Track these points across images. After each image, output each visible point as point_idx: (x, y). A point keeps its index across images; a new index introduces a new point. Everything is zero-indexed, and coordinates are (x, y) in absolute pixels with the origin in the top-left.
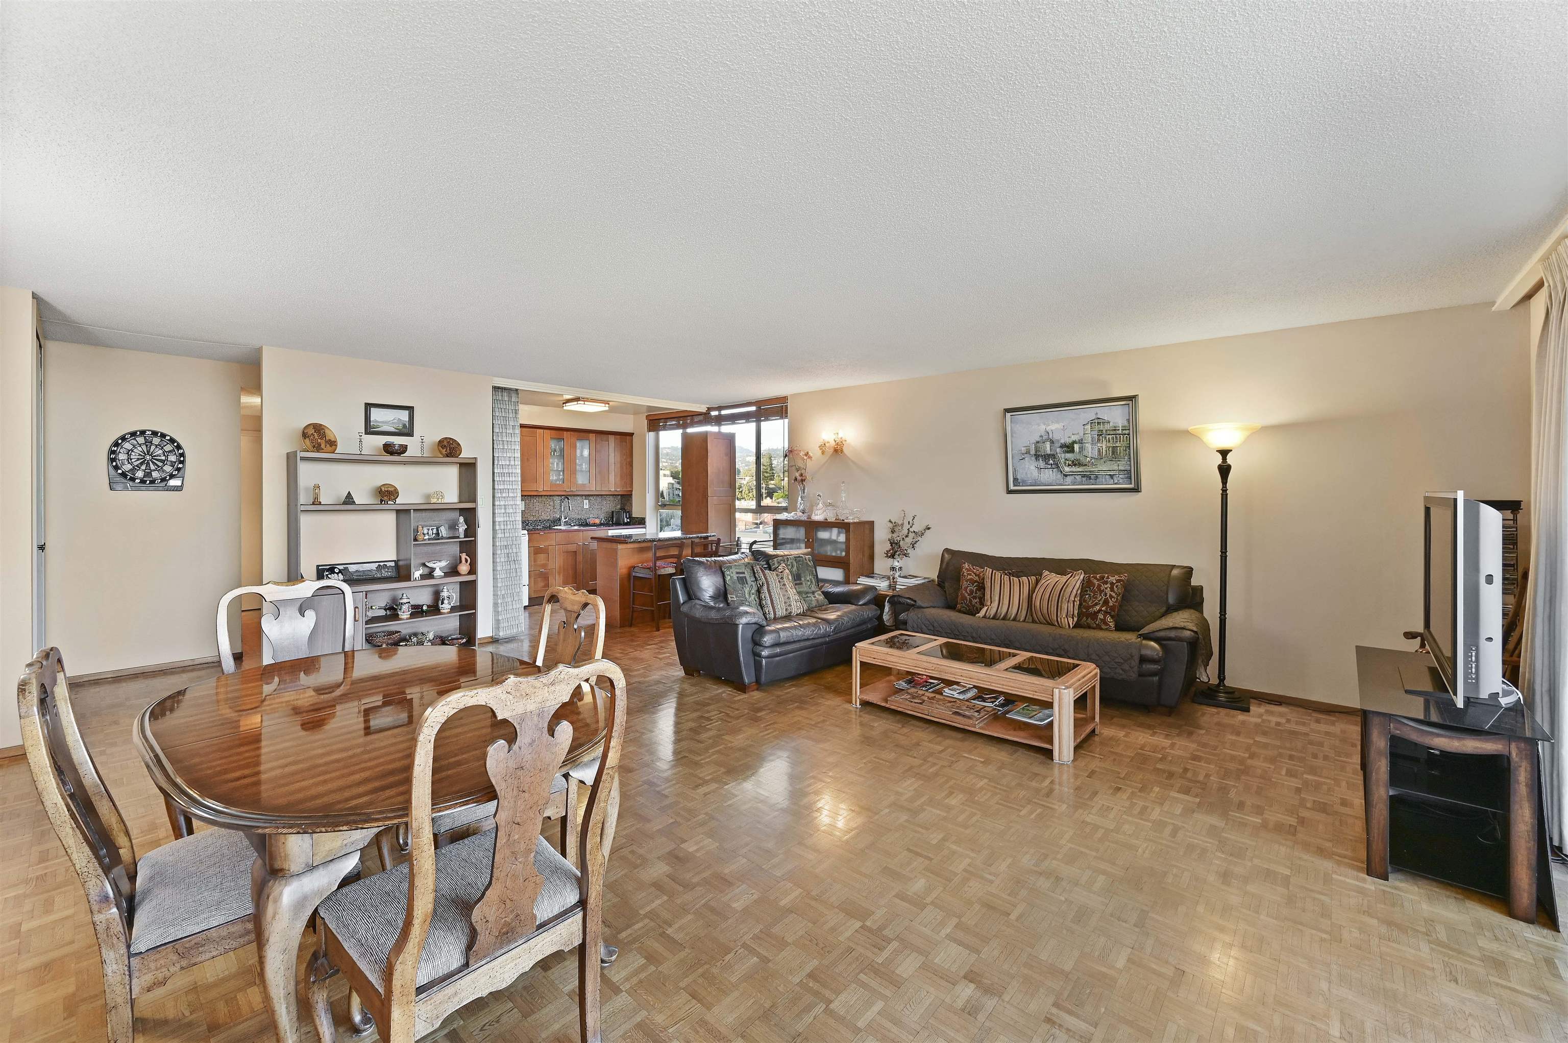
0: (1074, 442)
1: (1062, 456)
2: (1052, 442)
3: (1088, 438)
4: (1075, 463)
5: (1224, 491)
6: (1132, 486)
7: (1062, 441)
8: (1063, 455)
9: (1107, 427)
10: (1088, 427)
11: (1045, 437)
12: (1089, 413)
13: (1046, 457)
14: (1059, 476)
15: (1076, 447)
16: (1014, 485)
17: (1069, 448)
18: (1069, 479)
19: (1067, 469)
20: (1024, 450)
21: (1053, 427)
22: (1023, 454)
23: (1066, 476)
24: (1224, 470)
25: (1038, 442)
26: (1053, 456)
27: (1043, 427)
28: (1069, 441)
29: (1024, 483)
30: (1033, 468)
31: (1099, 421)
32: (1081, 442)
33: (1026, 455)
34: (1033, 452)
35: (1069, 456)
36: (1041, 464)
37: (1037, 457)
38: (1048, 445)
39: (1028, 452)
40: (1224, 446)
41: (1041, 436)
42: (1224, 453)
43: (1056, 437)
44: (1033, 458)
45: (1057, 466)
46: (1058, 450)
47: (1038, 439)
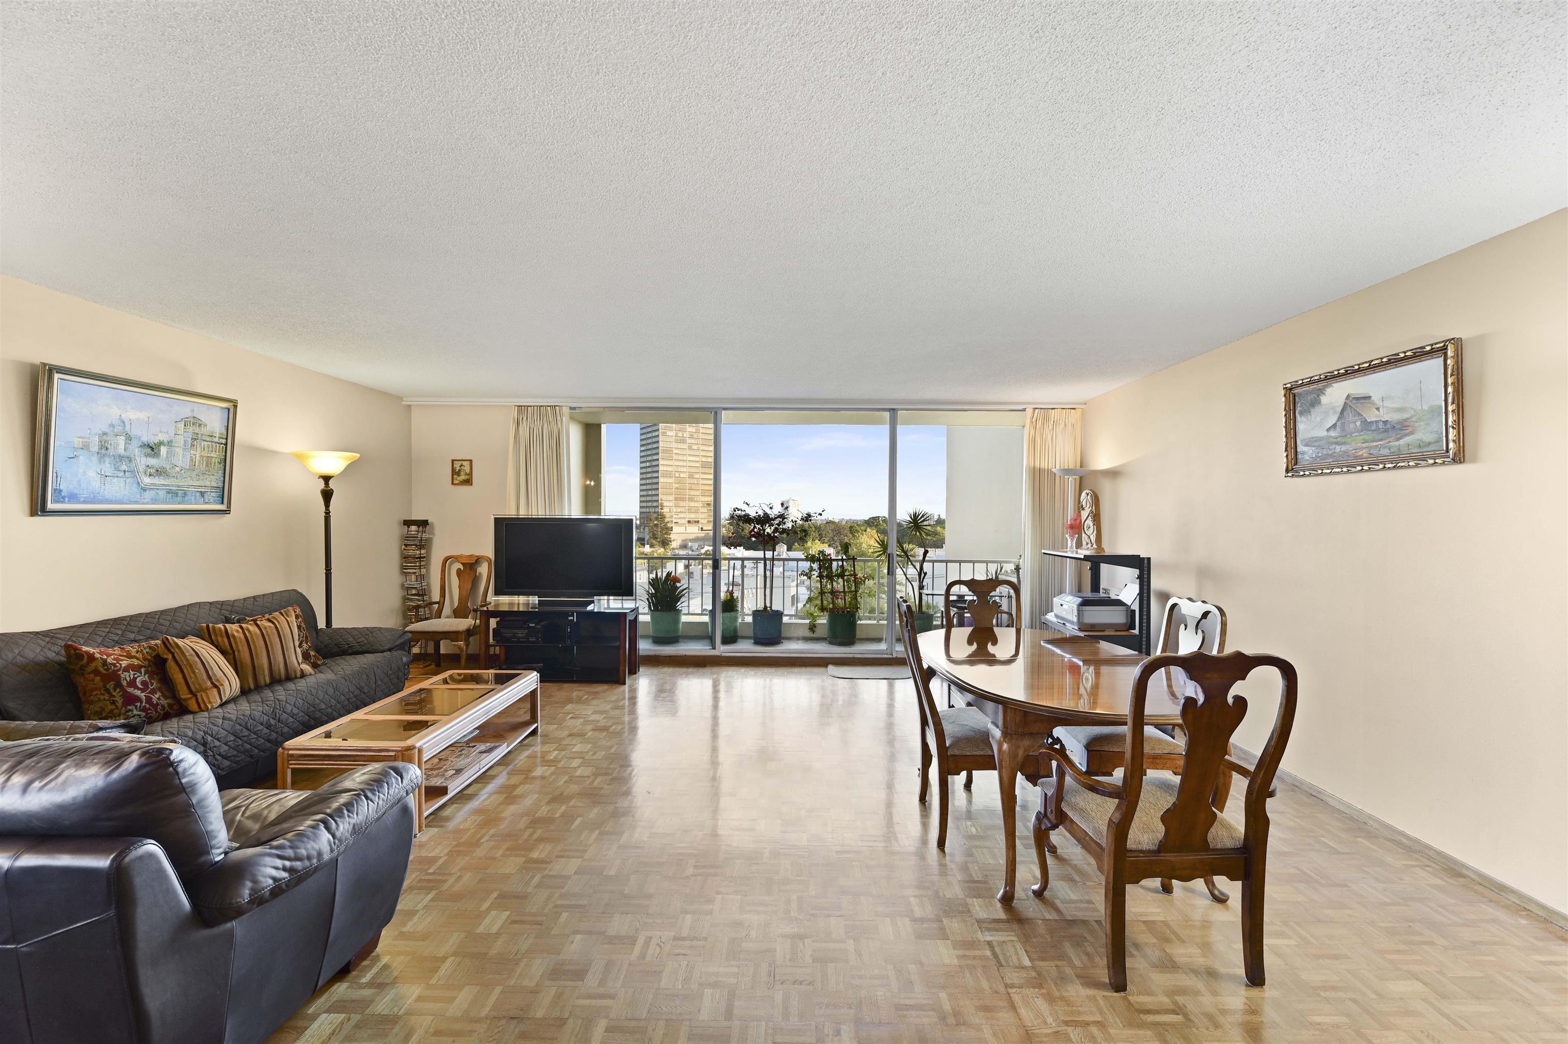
0: (161, 443)
1: (142, 461)
2: (129, 438)
3: (180, 441)
4: (160, 472)
5: (327, 513)
6: (223, 507)
7: (145, 439)
8: (144, 460)
9: (203, 430)
10: (182, 425)
11: (118, 429)
12: (185, 407)
14: (135, 488)
15: (163, 450)
17: (152, 449)
18: (148, 495)
19: (147, 480)
20: (78, 442)
21: (132, 415)
22: (75, 449)
23: (145, 490)
24: (327, 495)
25: (105, 434)
27: (118, 412)
28: (153, 440)
29: (73, 498)
30: (92, 474)
31: (196, 422)
32: (170, 443)
33: (81, 452)
34: (95, 448)
35: (152, 461)
38: (121, 441)
39: (85, 447)
40: (327, 471)
41: (112, 426)
42: (327, 479)
43: (135, 432)
44: (95, 458)
45: (133, 473)
46: (137, 451)
47: (106, 429)
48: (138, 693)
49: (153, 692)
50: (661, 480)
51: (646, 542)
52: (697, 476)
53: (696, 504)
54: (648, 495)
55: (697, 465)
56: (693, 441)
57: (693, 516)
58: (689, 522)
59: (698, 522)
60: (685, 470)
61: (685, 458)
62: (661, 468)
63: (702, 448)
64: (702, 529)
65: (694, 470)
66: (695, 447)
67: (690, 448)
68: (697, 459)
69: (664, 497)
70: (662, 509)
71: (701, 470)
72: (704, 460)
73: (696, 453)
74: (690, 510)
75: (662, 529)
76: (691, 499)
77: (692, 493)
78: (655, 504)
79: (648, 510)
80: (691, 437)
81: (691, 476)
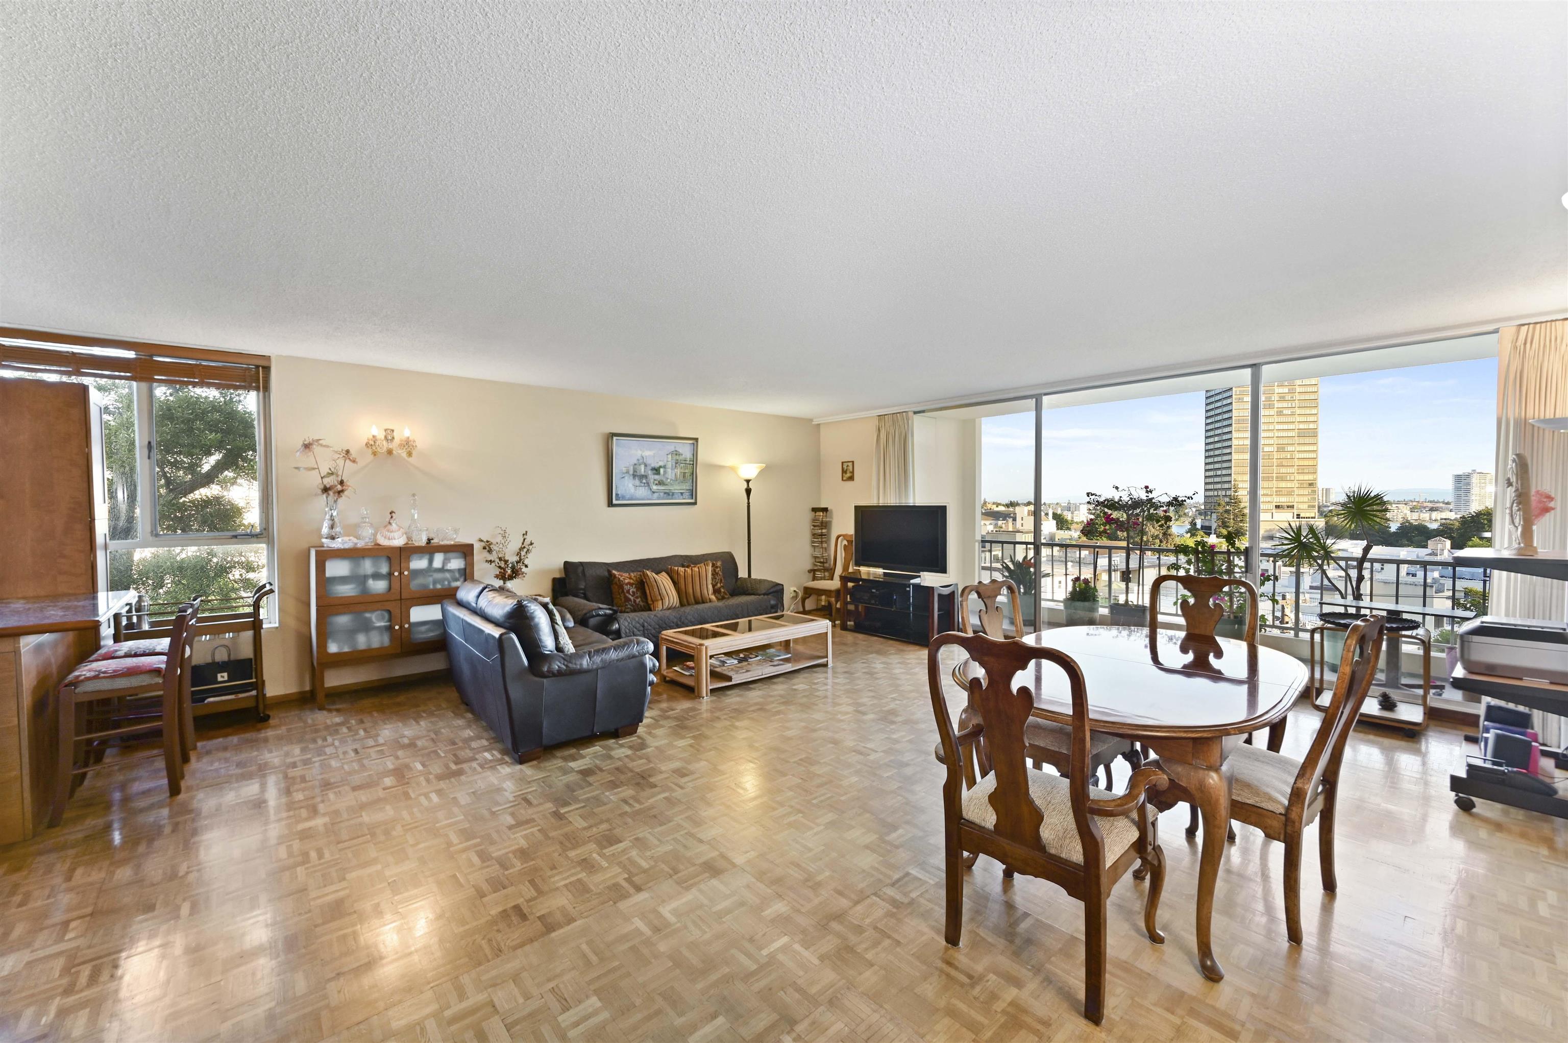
0: (660, 467)
1: (652, 477)
2: (646, 466)
3: (669, 465)
4: (660, 483)
5: (749, 503)
6: (693, 501)
7: (653, 465)
8: (653, 476)
9: (681, 458)
10: (670, 456)
11: (641, 461)
12: (671, 445)
13: (642, 477)
14: (649, 492)
15: (662, 470)
16: (616, 500)
17: (656, 471)
18: (656, 495)
19: (655, 487)
20: (624, 470)
21: (647, 453)
22: (624, 473)
23: (654, 492)
24: (748, 491)
25: (635, 464)
26: (646, 477)
27: (639, 453)
28: (657, 466)
29: (624, 498)
30: (630, 485)
31: (677, 453)
32: (664, 467)
33: (625, 475)
34: (631, 472)
35: (657, 477)
36: (637, 482)
37: (634, 476)
38: (642, 467)
39: (627, 472)
40: (748, 478)
41: (638, 460)
42: (748, 481)
43: (648, 462)
44: (632, 477)
45: (649, 484)
46: (650, 472)
47: (636, 462)
48: (630, 597)
49: (637, 598)
50: (1235, 456)
51: (1213, 532)
52: (1290, 448)
53: (1289, 485)
54: (1216, 476)
55: (1291, 434)
56: (1285, 405)
57: (1283, 500)
58: (1277, 507)
59: (1292, 507)
60: (1271, 442)
61: (1271, 427)
62: (1235, 442)
63: (1298, 411)
64: (1298, 516)
65: (1285, 441)
66: (1286, 412)
67: (1280, 413)
68: (1291, 427)
69: (1239, 478)
70: (1236, 492)
71: (1297, 440)
72: (1302, 426)
73: (1291, 419)
74: (1279, 493)
75: (1236, 516)
76: (1281, 478)
77: (1283, 470)
78: (1226, 486)
79: (1216, 493)
80: (1282, 399)
81: (1281, 449)
